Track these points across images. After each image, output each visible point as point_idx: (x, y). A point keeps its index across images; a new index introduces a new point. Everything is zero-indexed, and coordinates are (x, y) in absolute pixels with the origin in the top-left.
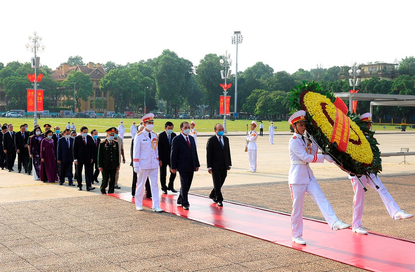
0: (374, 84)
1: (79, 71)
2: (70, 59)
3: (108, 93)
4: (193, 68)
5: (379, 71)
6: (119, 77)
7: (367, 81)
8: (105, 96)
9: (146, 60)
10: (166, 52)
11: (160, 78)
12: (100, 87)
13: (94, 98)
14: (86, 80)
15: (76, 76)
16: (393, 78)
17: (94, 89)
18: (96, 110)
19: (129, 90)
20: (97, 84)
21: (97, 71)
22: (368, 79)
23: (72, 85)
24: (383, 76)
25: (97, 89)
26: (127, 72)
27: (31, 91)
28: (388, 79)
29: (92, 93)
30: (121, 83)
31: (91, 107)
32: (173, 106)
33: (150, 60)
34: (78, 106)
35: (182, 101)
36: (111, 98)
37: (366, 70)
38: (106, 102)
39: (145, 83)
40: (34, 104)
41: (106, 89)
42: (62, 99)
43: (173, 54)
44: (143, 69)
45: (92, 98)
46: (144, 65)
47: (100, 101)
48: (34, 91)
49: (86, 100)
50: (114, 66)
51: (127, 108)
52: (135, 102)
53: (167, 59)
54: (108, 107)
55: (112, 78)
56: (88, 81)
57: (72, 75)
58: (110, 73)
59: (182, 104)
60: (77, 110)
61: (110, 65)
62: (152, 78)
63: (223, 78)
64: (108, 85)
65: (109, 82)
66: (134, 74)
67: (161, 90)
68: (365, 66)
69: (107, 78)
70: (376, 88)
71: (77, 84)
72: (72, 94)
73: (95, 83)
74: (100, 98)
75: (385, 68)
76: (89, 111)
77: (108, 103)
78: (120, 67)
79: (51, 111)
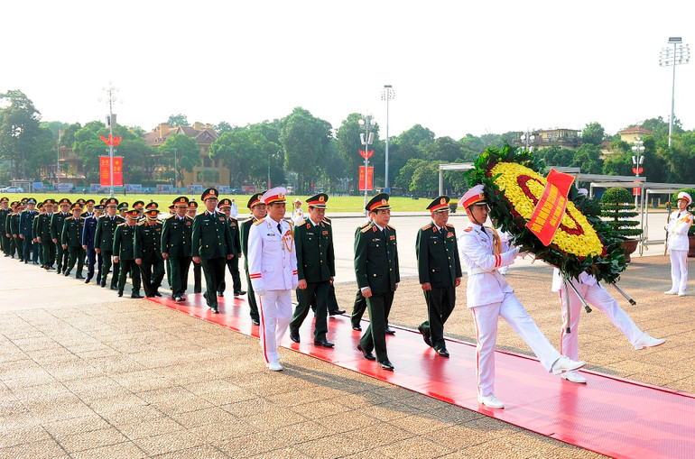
0: (554, 153)
1: (182, 133)
2: (171, 118)
3: (221, 162)
4: (331, 130)
5: (559, 138)
6: (235, 142)
7: (545, 150)
8: (216, 166)
9: (271, 121)
10: (298, 110)
11: (290, 143)
12: (210, 154)
13: (202, 169)
14: (192, 144)
15: (177, 140)
16: (575, 146)
17: (202, 156)
18: (205, 184)
19: (249, 159)
20: (206, 150)
21: (206, 134)
22: (547, 147)
23: (172, 152)
24: (564, 144)
25: (206, 157)
26: (246, 135)
27: (105, 159)
28: (570, 149)
29: (199, 162)
30: (238, 149)
31: (198, 180)
32: (307, 179)
33: (276, 121)
34: (181, 178)
35: (320, 173)
36: (225, 169)
37: (545, 136)
38: (218, 173)
39: (271, 150)
40: (109, 177)
41: (217, 157)
42: (160, 170)
43: (306, 113)
44: (268, 131)
45: (199, 169)
46: (269, 127)
47: (210, 173)
48: (109, 159)
49: (190, 170)
50: (229, 127)
51: (246, 181)
52: (257, 173)
53: (299, 119)
54: (221, 180)
55: (227, 142)
56: (194, 147)
57: (173, 139)
58: (224, 136)
59: (319, 176)
60: (180, 184)
61: (224, 126)
62: (280, 144)
63: (363, 143)
64: (221, 152)
65: (220, 147)
66: (257, 138)
67: (290, 159)
68: (543, 131)
69: (219, 142)
70: (556, 159)
71: (179, 151)
72: (173, 165)
73: (203, 149)
74: (210, 169)
75: (567, 135)
76: (195, 186)
77: (220, 176)
78: (237, 129)
79: (144, 185)
